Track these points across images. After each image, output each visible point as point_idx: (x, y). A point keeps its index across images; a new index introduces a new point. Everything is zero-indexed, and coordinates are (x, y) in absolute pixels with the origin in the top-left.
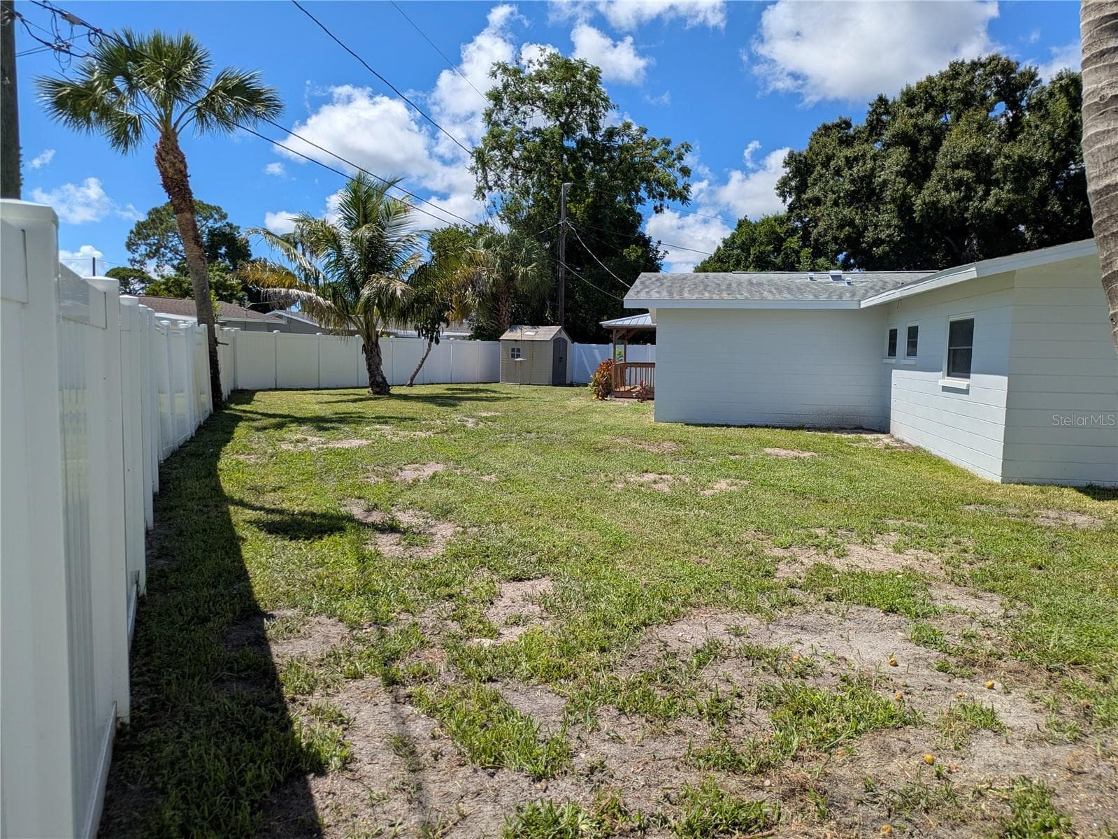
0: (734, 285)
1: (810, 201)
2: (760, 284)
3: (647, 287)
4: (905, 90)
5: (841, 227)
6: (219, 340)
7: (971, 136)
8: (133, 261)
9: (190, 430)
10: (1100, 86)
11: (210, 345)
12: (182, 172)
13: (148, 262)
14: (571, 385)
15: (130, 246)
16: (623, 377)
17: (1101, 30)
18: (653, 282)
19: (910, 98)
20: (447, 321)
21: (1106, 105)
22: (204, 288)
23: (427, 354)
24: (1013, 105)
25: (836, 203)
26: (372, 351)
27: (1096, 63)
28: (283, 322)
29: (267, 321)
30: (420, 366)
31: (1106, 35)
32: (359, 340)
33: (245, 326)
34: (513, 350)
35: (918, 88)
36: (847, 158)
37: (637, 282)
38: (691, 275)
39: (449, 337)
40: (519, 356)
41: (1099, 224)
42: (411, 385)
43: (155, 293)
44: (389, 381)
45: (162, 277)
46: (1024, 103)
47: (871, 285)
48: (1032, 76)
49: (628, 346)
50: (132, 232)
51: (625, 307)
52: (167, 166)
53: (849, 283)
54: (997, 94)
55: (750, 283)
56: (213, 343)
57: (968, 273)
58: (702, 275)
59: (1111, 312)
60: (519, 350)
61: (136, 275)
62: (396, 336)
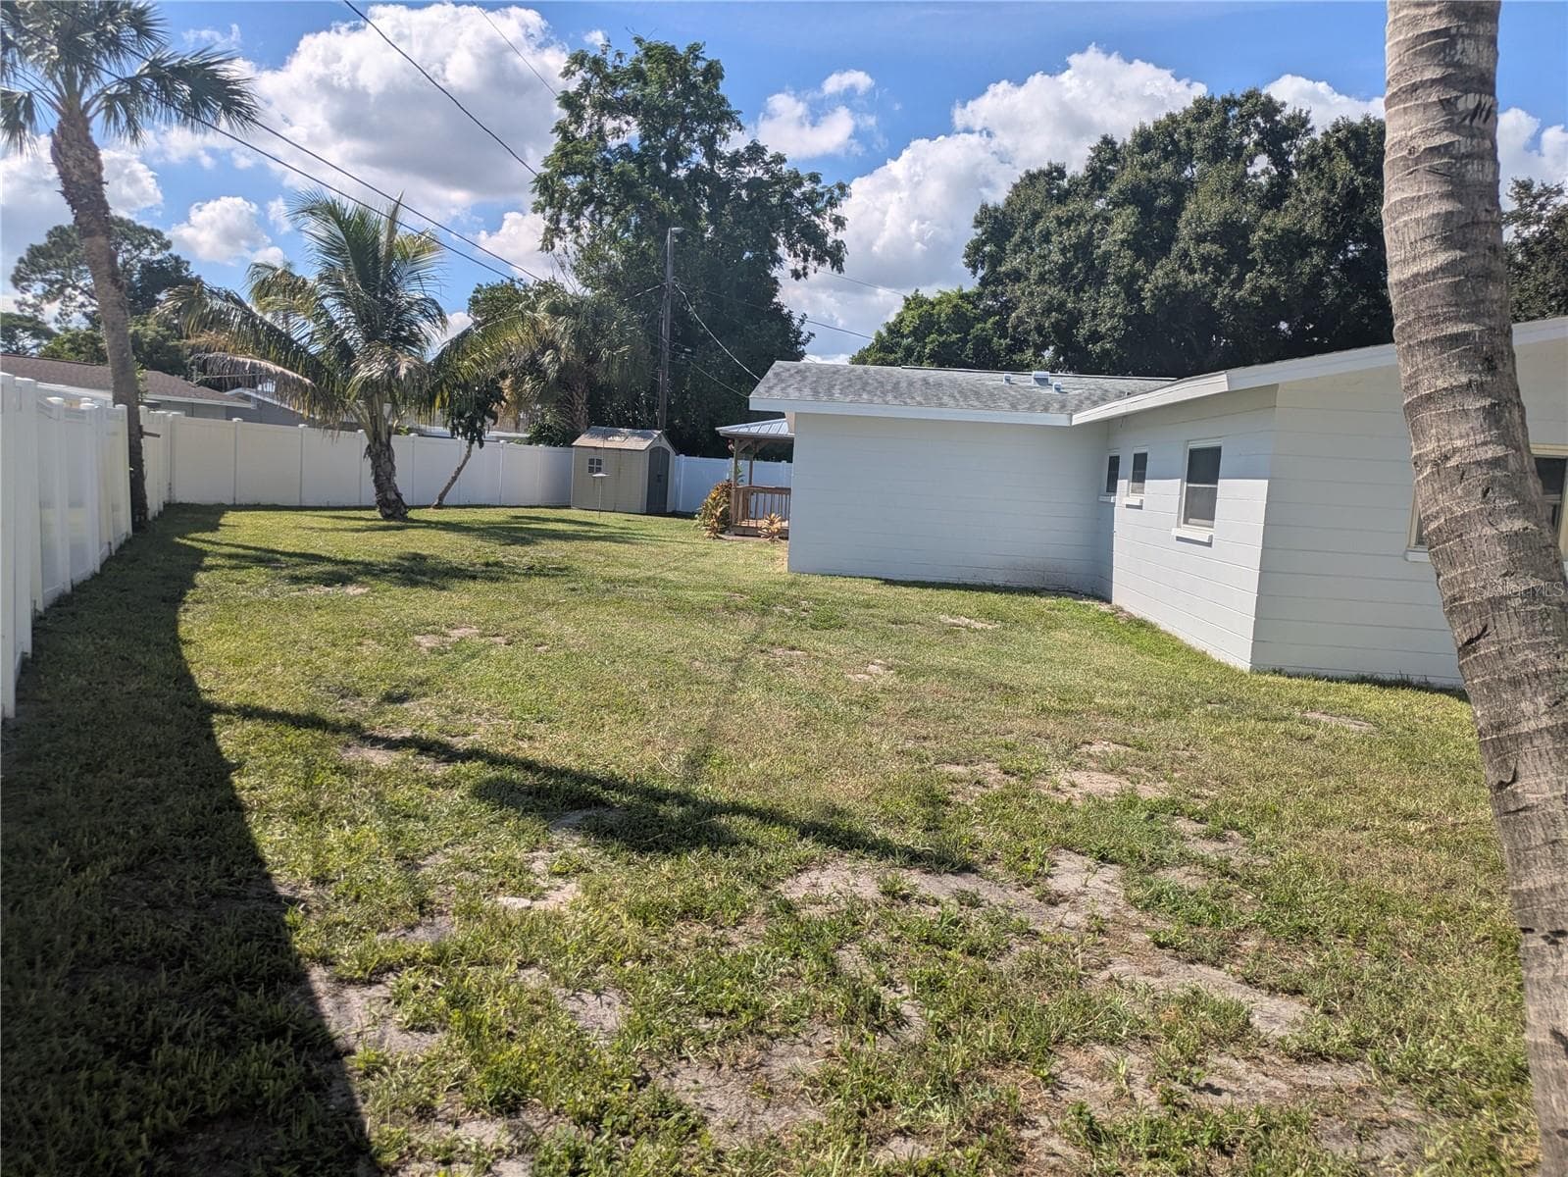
0: (904, 385)
1: (1007, 275)
2: (939, 385)
3: (782, 381)
4: (1138, 129)
5: (1048, 310)
6: (145, 430)
7: (1223, 198)
8: (21, 304)
9: (92, 563)
10: (1409, 134)
11: (130, 435)
12: (93, 174)
13: (46, 307)
14: (675, 514)
15: (18, 280)
16: (746, 507)
17: (1415, 54)
18: (791, 376)
19: (1145, 140)
20: (494, 416)
21: (1417, 161)
22: (124, 351)
23: (465, 462)
24: (1278, 158)
25: (1042, 279)
26: (380, 454)
27: (1405, 102)
28: (250, 406)
29: (226, 404)
30: (454, 479)
31: (1421, 61)
32: (361, 439)
33: (192, 410)
34: (591, 461)
35: (1156, 128)
36: (1058, 219)
37: (770, 373)
38: (845, 367)
39: (499, 438)
40: (599, 470)
41: (1402, 329)
42: (439, 506)
43: (53, 355)
44: (407, 500)
45: (67, 330)
46: (1291, 158)
47: (1086, 394)
48: (1304, 122)
49: (755, 462)
50: (21, 260)
51: (752, 408)
52: (70, 163)
53: (1058, 389)
54: (1256, 144)
55: (925, 381)
56: (136, 433)
57: (1216, 384)
58: (860, 368)
59: (1415, 453)
60: (599, 462)
61: (28, 325)
62: (422, 434)
